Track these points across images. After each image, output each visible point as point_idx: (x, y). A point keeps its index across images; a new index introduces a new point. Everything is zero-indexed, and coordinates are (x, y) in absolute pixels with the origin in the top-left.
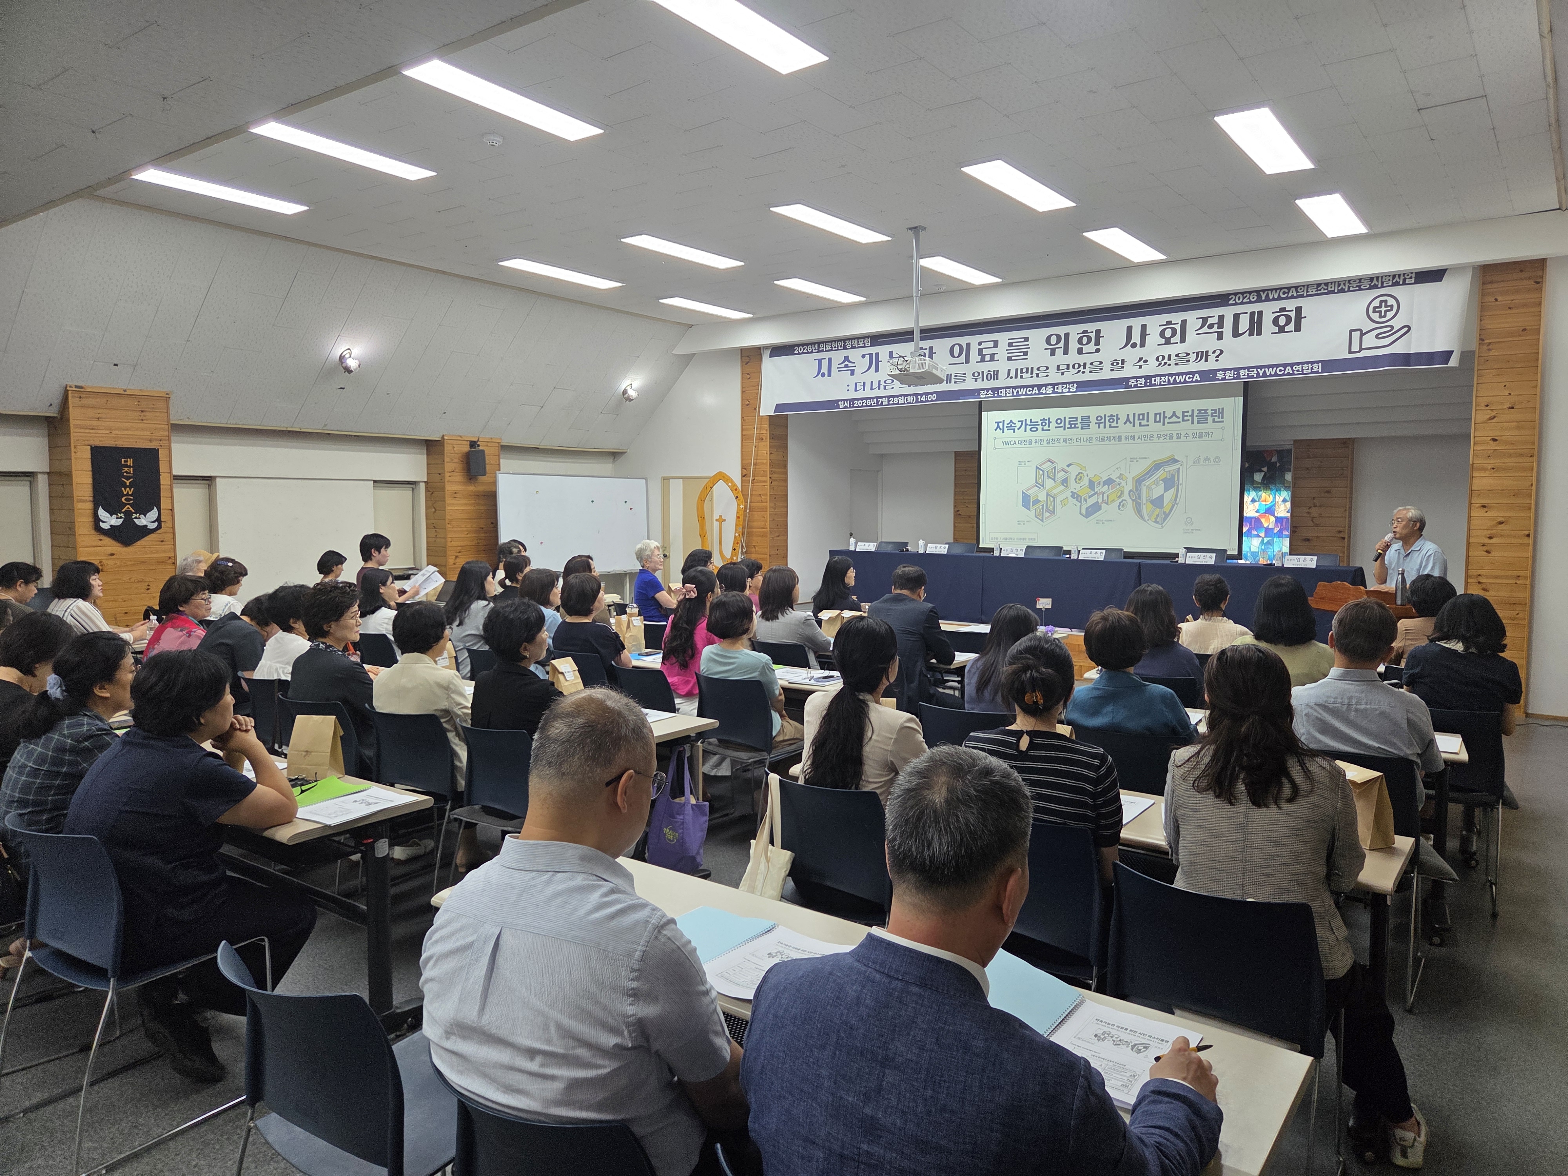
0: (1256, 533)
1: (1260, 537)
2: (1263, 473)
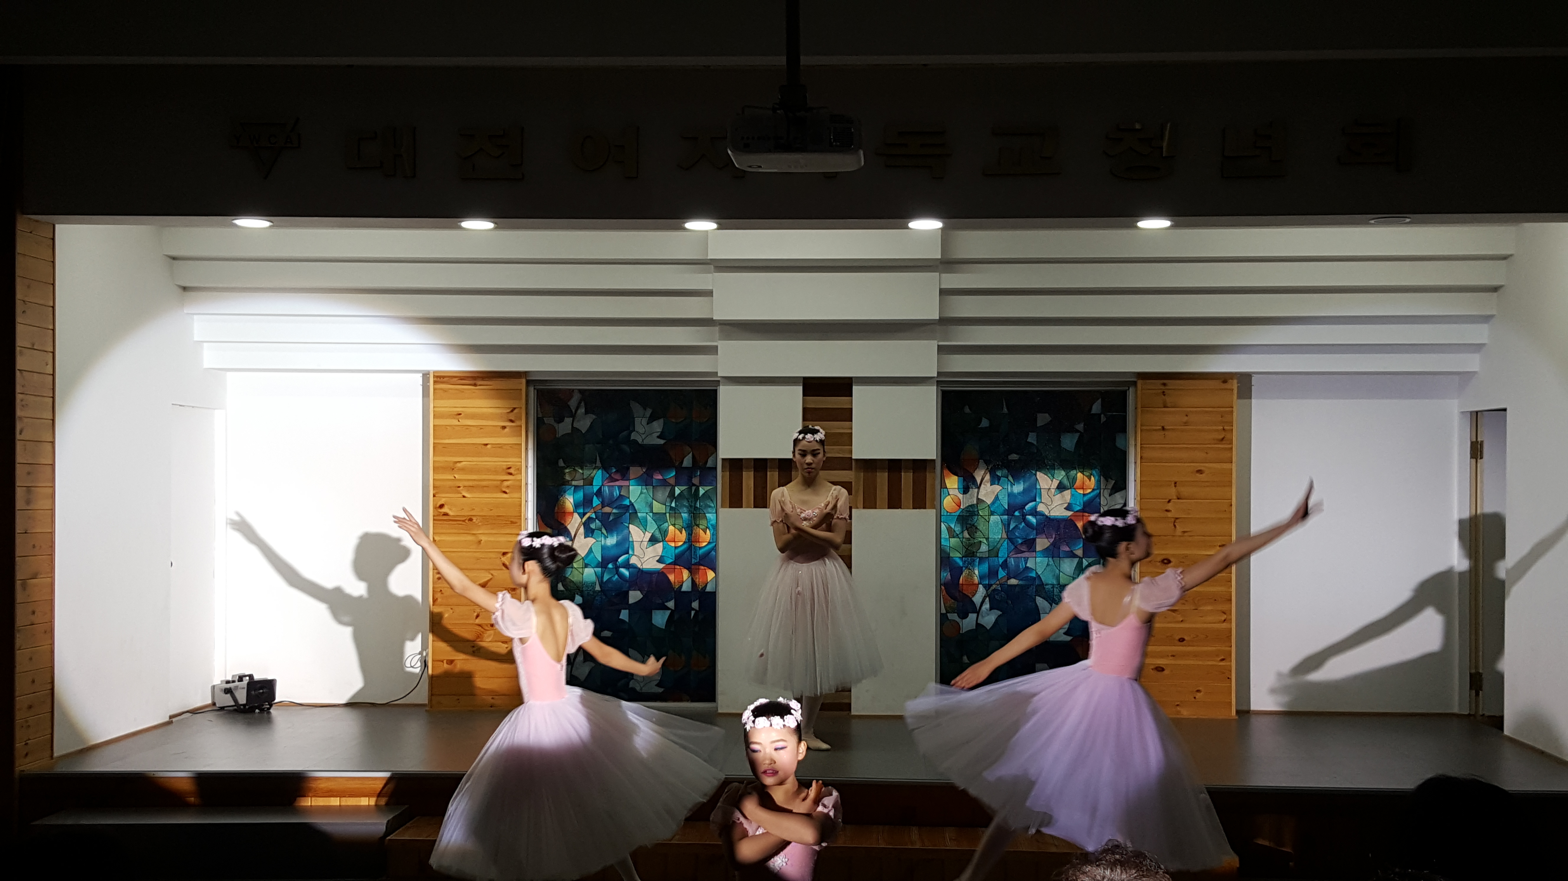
0: (1067, 549)
1: (1075, 556)
2: (1077, 435)
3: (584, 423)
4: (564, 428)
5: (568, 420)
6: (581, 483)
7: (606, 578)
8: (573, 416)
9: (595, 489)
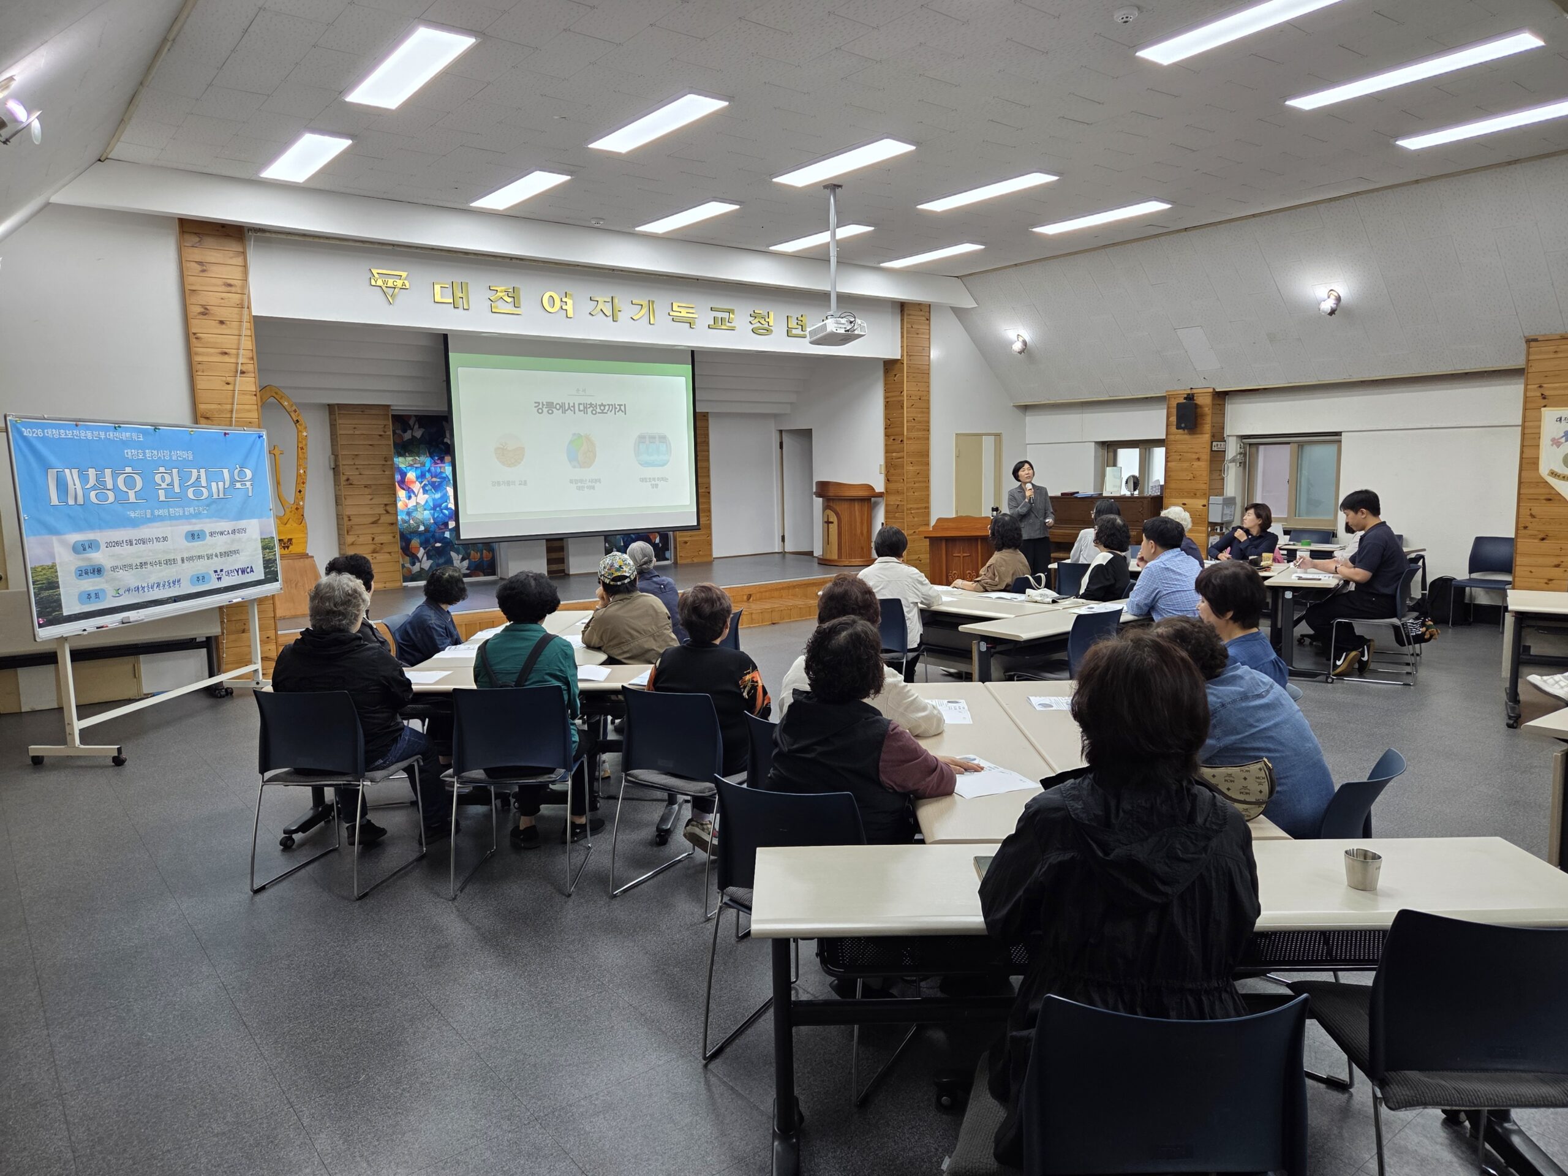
3: (418, 434)
4: (407, 436)
5: (409, 432)
6: (419, 465)
7: (436, 515)
8: (412, 429)
9: (427, 468)
